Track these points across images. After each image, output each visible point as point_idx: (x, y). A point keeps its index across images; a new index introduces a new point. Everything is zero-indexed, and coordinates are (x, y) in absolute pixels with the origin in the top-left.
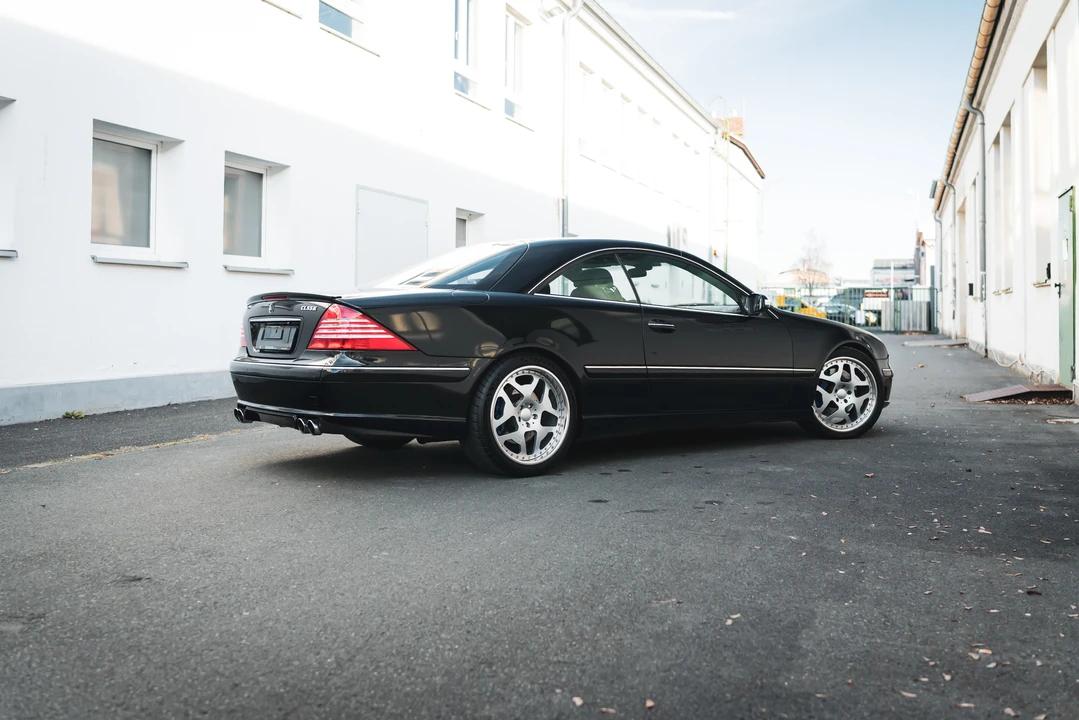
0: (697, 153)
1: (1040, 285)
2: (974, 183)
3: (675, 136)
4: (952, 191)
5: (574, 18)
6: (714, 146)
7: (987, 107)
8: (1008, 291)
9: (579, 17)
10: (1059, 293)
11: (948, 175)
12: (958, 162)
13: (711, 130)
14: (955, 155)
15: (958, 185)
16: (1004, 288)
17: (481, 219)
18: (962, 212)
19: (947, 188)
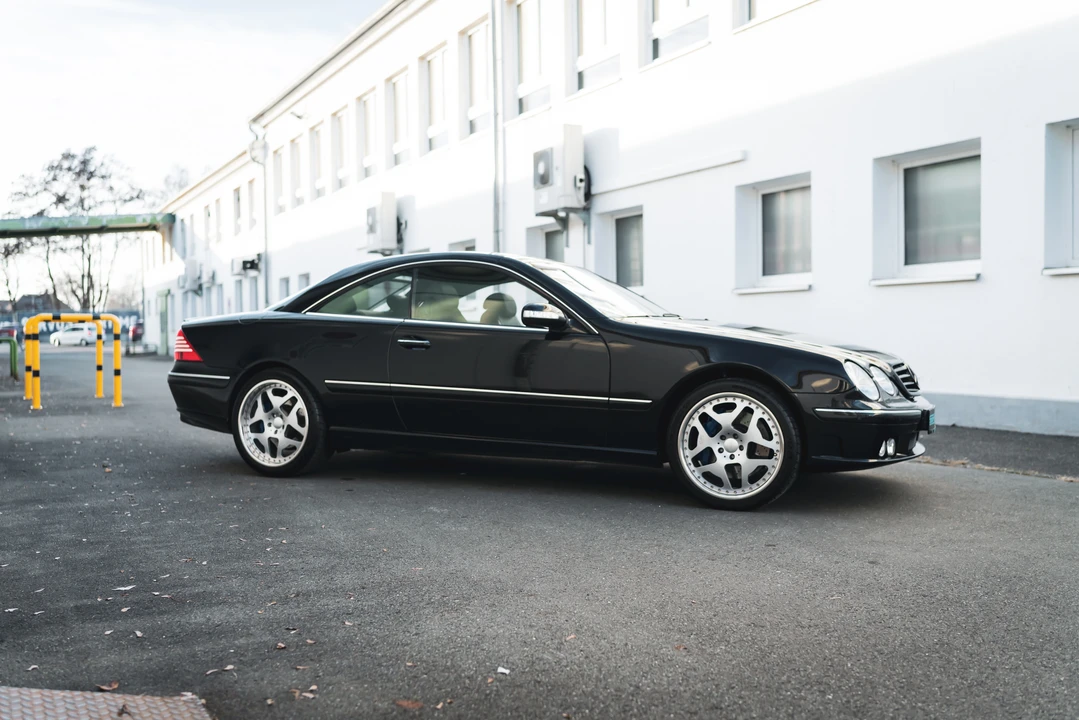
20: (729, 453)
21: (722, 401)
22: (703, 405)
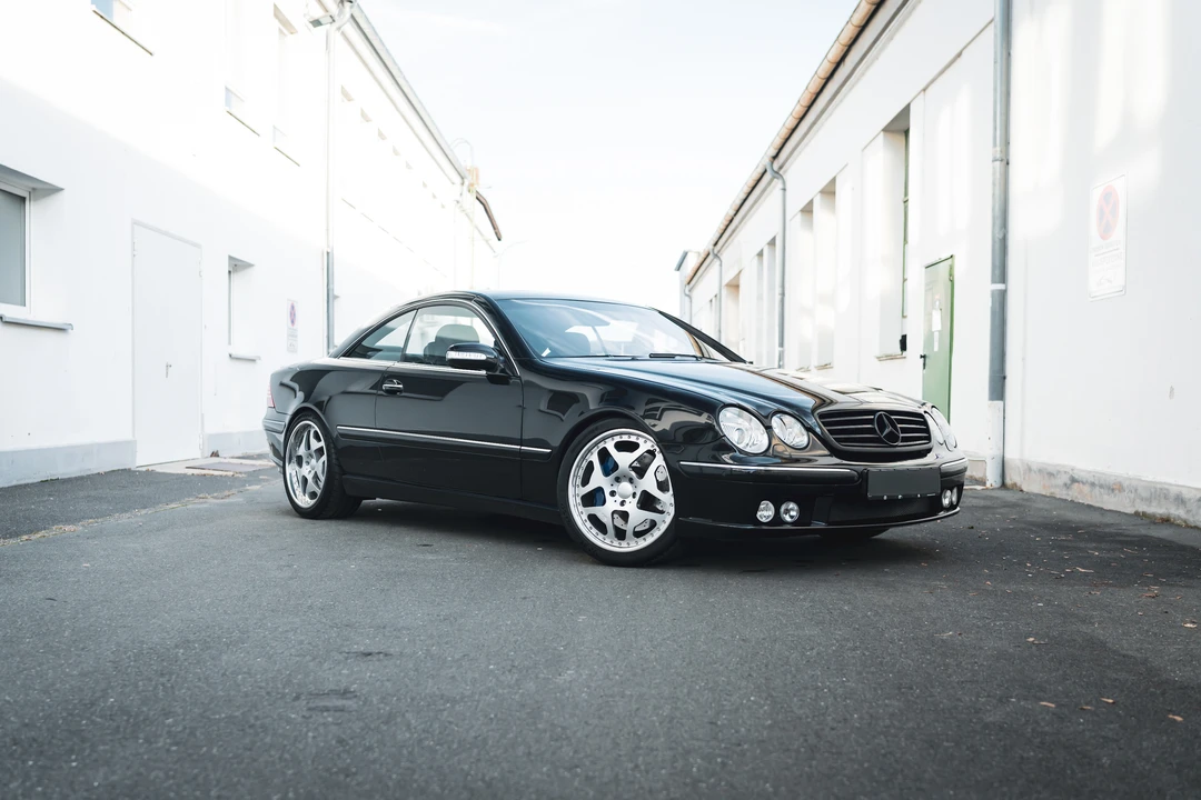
0: (443, 207)
1: (891, 357)
2: (760, 254)
3: (425, 185)
4: (717, 263)
5: (338, 34)
6: (458, 198)
7: (789, 172)
8: (825, 367)
9: (343, 34)
10: (924, 365)
11: (716, 244)
12: (733, 231)
13: (458, 180)
14: (731, 221)
15: (725, 256)
16: (815, 362)
17: (250, 271)
18: (734, 286)
19: (711, 257)
20: (621, 498)
21: (625, 438)
22: (604, 439)
